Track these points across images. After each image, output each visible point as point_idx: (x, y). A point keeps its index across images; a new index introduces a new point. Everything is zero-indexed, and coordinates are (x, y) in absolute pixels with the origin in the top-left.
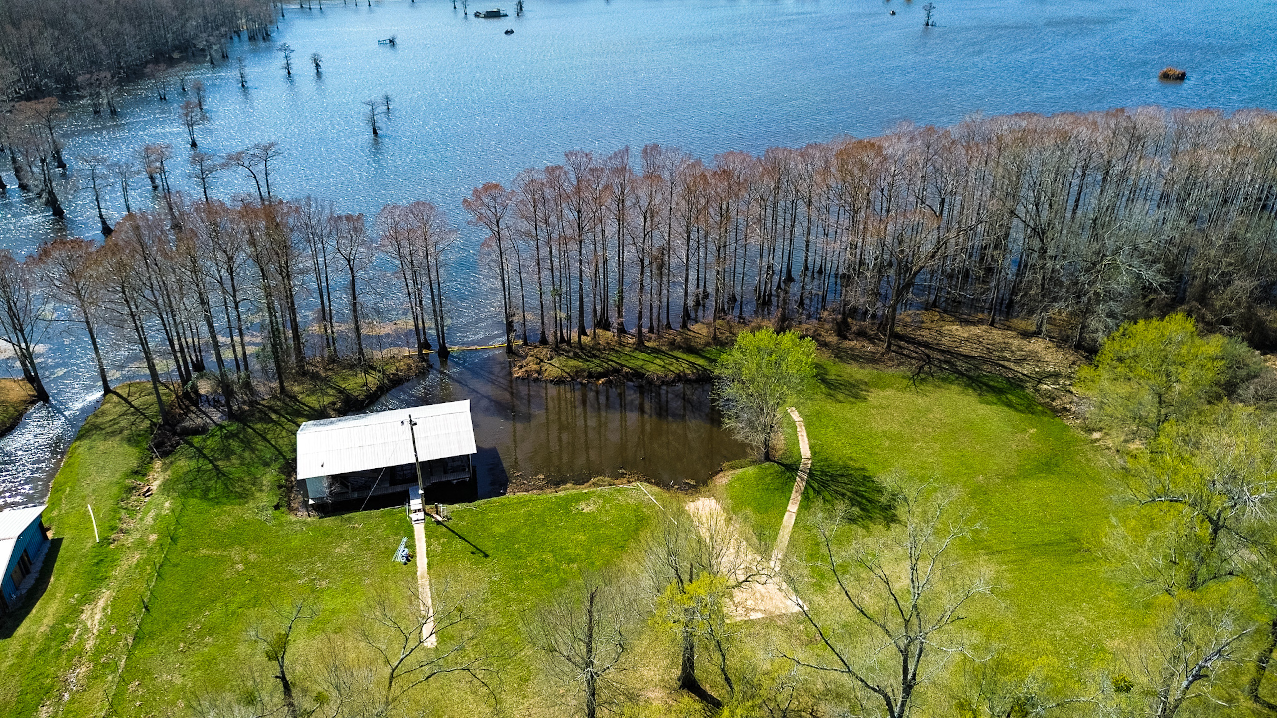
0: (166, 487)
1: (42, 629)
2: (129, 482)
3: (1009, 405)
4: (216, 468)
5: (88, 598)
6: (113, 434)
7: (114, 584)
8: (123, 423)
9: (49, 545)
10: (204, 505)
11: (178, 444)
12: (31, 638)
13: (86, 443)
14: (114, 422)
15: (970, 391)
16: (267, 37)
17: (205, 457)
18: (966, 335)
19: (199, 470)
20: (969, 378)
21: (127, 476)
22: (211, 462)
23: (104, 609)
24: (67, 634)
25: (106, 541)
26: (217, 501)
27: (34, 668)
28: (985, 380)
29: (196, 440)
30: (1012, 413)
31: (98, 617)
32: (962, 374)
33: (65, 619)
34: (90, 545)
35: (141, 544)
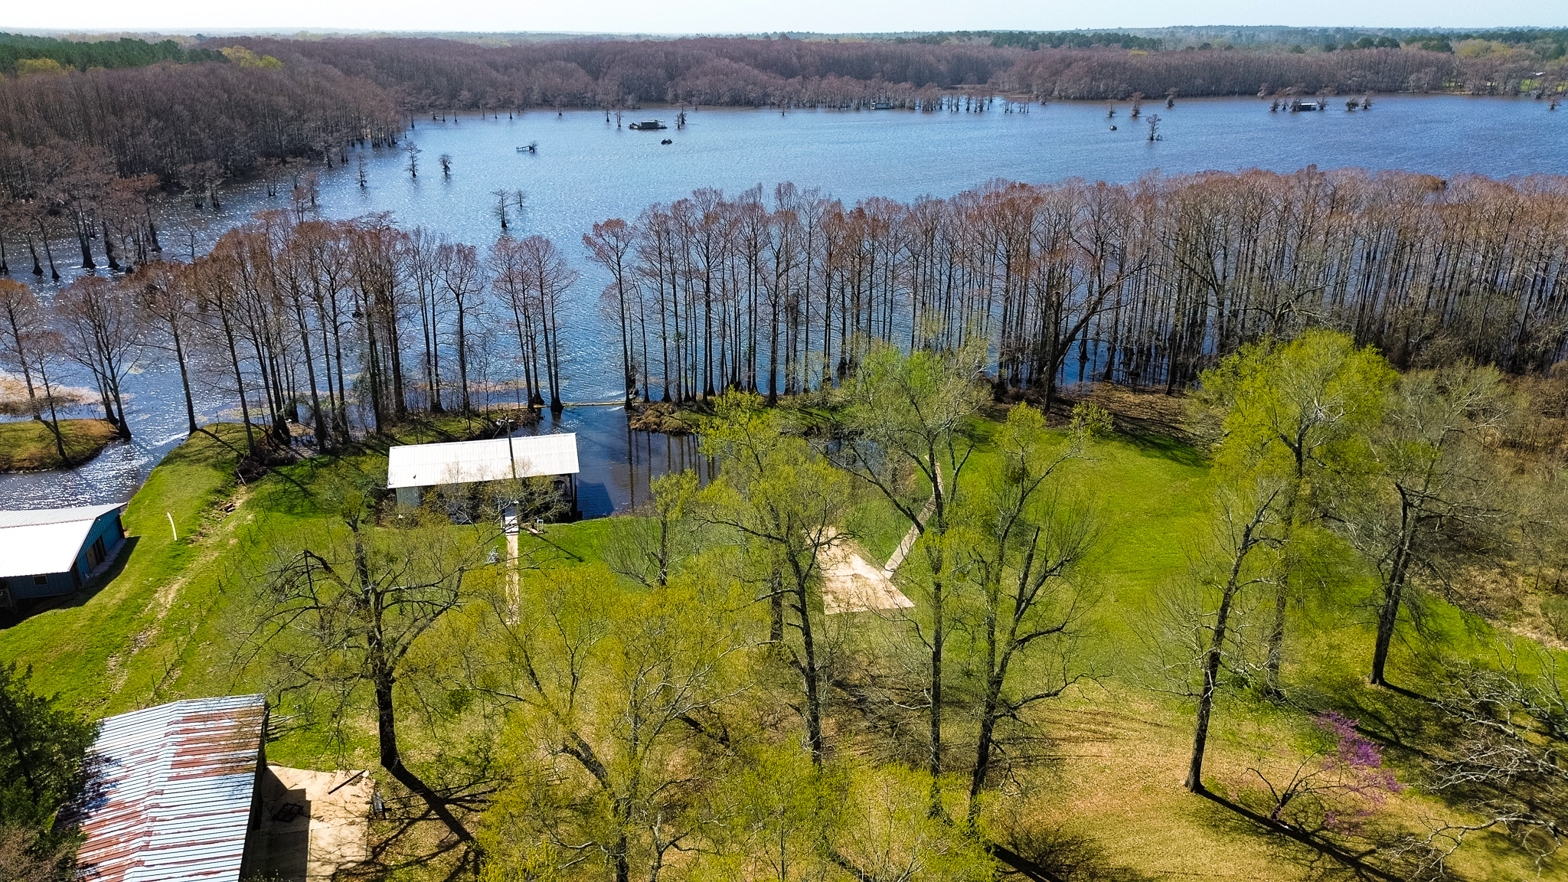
0: (250, 505)
1: (114, 601)
2: (212, 498)
3: (1174, 459)
4: (304, 490)
5: (162, 582)
6: (198, 461)
7: (192, 574)
8: (209, 453)
9: (124, 542)
10: (289, 518)
11: (265, 473)
12: (103, 608)
13: (170, 467)
14: (200, 452)
15: (1132, 446)
16: (393, 144)
17: (293, 481)
18: (1137, 401)
19: (285, 491)
20: (1133, 436)
21: (210, 493)
22: (298, 485)
23: (178, 590)
24: (139, 608)
25: (183, 541)
26: (303, 515)
27: (105, 629)
28: (1151, 438)
29: (284, 470)
30: (1175, 465)
31: (170, 597)
32: (1126, 433)
33: (137, 596)
34: (167, 542)
35: (221, 545)
